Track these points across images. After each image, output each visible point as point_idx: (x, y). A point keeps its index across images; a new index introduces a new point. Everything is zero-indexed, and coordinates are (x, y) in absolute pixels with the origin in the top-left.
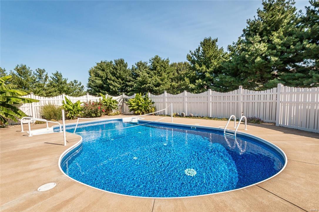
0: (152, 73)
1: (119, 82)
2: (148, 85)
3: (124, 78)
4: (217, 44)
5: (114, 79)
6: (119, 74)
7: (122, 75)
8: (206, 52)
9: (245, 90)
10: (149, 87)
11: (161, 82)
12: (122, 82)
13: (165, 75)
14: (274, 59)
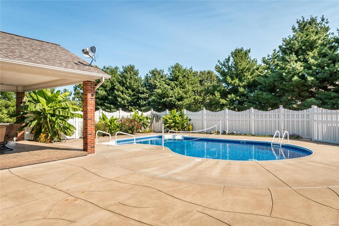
0: (173, 84)
1: (128, 93)
2: (170, 98)
3: (135, 88)
4: (250, 54)
5: (123, 90)
6: (129, 83)
7: (132, 84)
8: (239, 64)
9: (285, 109)
10: (171, 101)
11: (185, 95)
12: (132, 93)
13: (189, 87)
14: (310, 79)
